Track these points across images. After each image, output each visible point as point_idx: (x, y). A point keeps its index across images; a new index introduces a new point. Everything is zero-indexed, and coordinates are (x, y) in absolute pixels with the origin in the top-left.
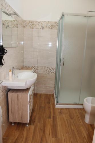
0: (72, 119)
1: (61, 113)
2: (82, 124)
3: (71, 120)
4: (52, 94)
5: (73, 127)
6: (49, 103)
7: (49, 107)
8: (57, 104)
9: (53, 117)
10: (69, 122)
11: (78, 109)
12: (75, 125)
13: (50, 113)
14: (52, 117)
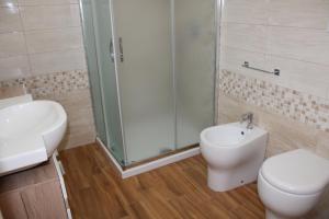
0: (179, 194)
1: (144, 188)
2: (209, 198)
3: (181, 198)
4: (94, 144)
5: (195, 213)
6: (99, 171)
7: (107, 184)
8: (124, 169)
9: (132, 206)
10: (177, 204)
11: (177, 163)
12: (196, 208)
13: (117, 198)
14: (128, 210)
